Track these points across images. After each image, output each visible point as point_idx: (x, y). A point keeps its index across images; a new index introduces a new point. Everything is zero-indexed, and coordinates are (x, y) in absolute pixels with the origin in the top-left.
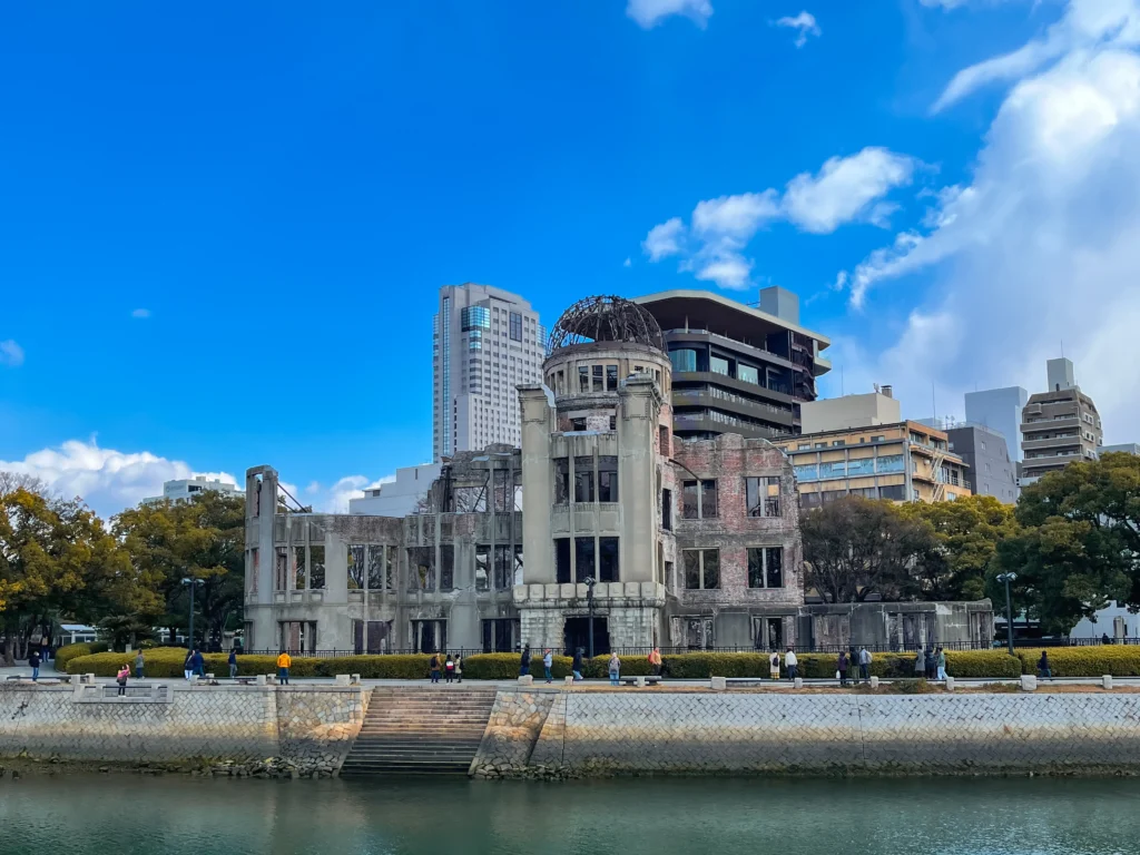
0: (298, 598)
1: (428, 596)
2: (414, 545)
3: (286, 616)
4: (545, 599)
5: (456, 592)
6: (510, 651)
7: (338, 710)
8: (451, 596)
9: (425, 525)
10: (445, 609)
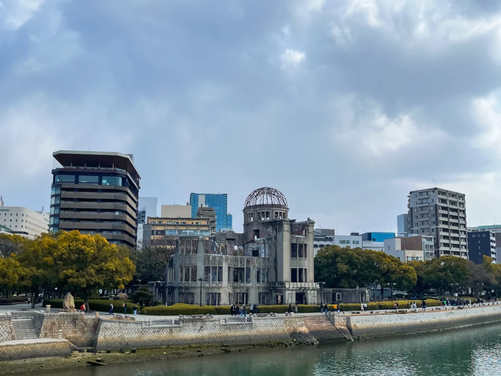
0: (214, 285)
1: (242, 284)
2: (237, 267)
3: (210, 291)
4: (293, 287)
5: (251, 284)
6: (302, 304)
7: (298, 323)
8: (250, 285)
9: (241, 260)
10: (248, 289)
